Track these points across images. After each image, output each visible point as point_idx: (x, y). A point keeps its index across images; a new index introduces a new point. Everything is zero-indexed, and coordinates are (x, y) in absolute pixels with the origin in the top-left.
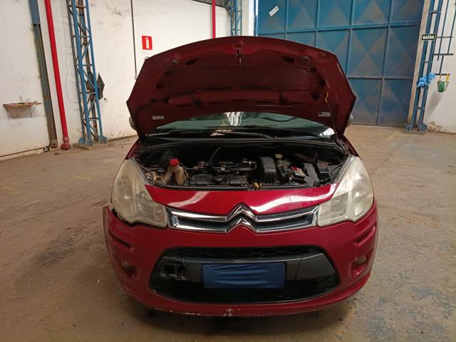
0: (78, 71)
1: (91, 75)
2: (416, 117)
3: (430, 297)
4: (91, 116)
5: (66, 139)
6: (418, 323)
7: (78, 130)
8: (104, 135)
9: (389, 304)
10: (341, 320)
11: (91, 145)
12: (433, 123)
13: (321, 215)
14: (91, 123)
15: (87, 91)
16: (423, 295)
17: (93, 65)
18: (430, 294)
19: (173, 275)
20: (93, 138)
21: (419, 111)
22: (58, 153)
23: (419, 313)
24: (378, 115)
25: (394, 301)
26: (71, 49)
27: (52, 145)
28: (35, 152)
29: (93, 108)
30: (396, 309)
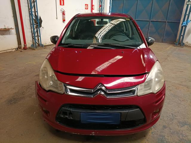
0: (31, 14)
1: (36, 16)
2: (180, 39)
3: (186, 126)
4: (36, 35)
5: (25, 45)
6: (181, 139)
7: (31, 41)
8: (42, 43)
9: (167, 129)
10: (145, 136)
11: (36, 48)
12: (187, 42)
13: (139, 90)
14: (36, 38)
15: (34, 23)
16: (183, 125)
17: (37, 12)
18: (186, 124)
19: (67, 116)
20: (37, 45)
21: (182, 37)
22: (22, 51)
23: (181, 134)
24: (163, 38)
25: (170, 127)
26: (27, 4)
27: (19, 47)
28: (12, 50)
29: (37, 31)
30: (170, 131)
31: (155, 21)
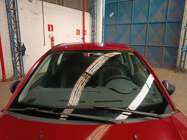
1: (19, 44)
4: (18, 64)
5: (4, 76)
7: (12, 71)
8: (25, 74)
14: (18, 68)
15: (16, 51)
17: (20, 38)
21: (182, 63)
24: (161, 63)
26: (8, 30)
29: (20, 60)
31: (151, 45)
